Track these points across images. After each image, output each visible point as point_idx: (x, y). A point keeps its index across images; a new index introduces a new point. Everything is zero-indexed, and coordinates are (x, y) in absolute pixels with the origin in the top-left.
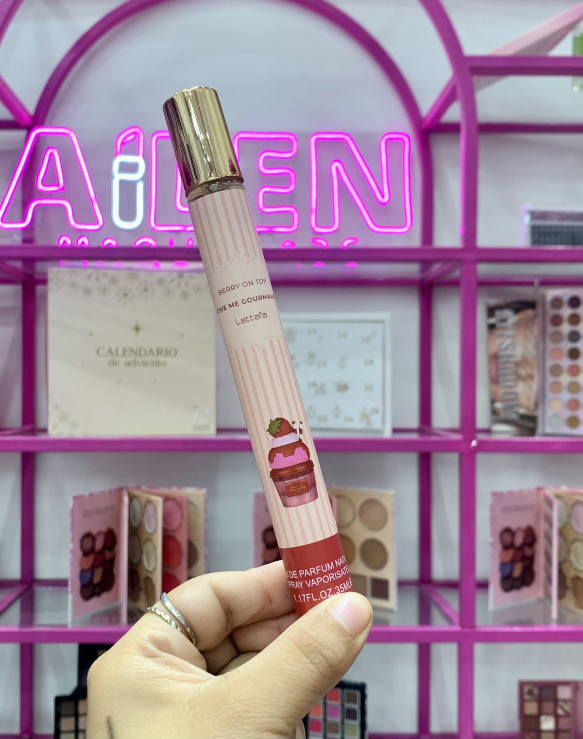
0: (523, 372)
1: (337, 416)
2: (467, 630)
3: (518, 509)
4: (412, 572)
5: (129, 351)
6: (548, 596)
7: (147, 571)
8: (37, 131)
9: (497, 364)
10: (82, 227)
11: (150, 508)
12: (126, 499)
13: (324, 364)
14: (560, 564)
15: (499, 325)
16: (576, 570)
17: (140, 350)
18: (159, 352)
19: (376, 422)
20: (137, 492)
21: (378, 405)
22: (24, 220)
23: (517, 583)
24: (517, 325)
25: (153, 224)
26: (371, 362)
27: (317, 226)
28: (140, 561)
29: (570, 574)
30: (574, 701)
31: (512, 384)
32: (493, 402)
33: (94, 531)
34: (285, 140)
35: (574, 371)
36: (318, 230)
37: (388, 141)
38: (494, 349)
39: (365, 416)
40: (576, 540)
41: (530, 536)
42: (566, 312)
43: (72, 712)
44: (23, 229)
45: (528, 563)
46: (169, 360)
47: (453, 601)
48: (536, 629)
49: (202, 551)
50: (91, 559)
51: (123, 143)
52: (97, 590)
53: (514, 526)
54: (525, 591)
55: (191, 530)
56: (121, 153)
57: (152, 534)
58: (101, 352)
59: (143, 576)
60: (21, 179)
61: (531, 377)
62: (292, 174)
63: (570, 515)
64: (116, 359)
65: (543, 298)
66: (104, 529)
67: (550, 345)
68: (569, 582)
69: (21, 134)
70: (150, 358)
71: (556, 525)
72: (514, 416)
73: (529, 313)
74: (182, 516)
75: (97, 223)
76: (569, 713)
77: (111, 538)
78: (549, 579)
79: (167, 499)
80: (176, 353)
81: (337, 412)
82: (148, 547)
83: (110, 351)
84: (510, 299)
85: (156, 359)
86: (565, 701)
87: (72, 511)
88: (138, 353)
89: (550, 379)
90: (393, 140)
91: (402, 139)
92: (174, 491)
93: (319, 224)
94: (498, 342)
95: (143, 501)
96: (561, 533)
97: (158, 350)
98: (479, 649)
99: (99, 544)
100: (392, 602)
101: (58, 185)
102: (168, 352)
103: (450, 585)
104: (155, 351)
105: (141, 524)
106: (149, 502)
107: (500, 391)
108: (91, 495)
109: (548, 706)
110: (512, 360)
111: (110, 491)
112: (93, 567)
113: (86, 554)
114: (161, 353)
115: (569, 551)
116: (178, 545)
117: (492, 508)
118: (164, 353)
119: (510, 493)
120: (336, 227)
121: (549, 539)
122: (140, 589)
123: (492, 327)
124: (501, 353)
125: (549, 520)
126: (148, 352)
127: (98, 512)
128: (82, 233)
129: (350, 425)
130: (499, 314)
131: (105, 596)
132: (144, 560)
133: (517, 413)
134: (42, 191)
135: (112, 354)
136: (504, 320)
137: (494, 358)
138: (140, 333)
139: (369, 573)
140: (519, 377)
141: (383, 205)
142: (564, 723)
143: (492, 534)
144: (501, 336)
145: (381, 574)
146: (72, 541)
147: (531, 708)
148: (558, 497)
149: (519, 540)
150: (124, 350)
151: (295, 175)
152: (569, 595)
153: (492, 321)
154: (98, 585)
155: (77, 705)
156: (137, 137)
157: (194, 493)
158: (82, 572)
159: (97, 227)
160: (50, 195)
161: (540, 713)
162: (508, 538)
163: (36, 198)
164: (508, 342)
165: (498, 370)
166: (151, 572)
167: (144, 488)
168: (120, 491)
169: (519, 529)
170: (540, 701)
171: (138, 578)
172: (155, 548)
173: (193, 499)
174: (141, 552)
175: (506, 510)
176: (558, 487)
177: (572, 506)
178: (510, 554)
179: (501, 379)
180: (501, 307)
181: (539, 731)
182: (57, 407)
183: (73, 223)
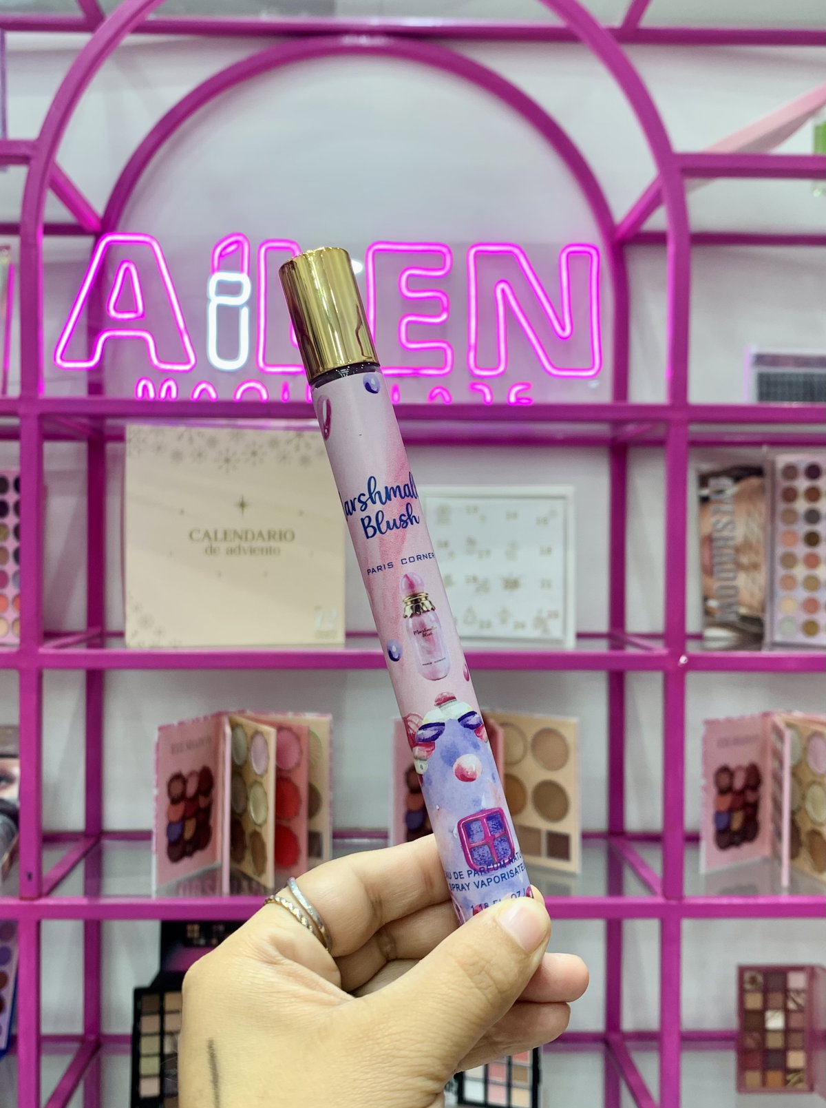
0: (744, 559)
1: (504, 621)
2: (673, 902)
3: (739, 741)
4: (600, 822)
5: (232, 536)
6: (776, 855)
7: (256, 824)
8: (109, 238)
9: (711, 549)
10: (168, 367)
11: (259, 741)
12: (228, 730)
13: (488, 553)
14: (793, 813)
15: (713, 497)
16: (813, 822)
17: (246, 533)
18: (271, 535)
19: (555, 630)
20: (240, 719)
21: (559, 607)
22: (90, 358)
23: (737, 839)
24: (738, 497)
25: (261, 364)
26: (549, 551)
27: (477, 367)
28: (245, 810)
29: (806, 827)
30: (809, 991)
31: (731, 575)
32: (705, 599)
33: (185, 772)
34: (435, 253)
35: (813, 561)
36: (478, 372)
37: (571, 254)
38: (707, 529)
39: (540, 622)
40: (814, 782)
41: (754, 776)
42: (802, 484)
43: (157, 1008)
44: (89, 370)
45: (751, 812)
46: (283, 546)
47: (653, 860)
48: (761, 901)
49: (326, 795)
50: (181, 807)
51: (221, 256)
52: (189, 848)
53: (733, 764)
54: (746, 848)
55: (312, 767)
56: (219, 269)
57: (261, 776)
58: (195, 535)
59: (249, 830)
60: (86, 304)
61: (755, 567)
62: (444, 299)
63: (805, 750)
64: (215, 545)
65: (773, 464)
66: (198, 767)
67: (781, 527)
68: (803, 837)
69: (86, 242)
70: (259, 544)
71: (788, 763)
72: (732, 618)
73: (754, 481)
74: (301, 752)
75: (188, 362)
76: (803, 1007)
77: (207, 779)
78: (778, 834)
79: (280, 728)
80: (293, 536)
81: (504, 616)
82: (255, 793)
83: (207, 534)
84: (728, 464)
85: (265, 544)
86: (798, 992)
87: (158, 745)
88: (244, 536)
89: (781, 571)
90: (576, 253)
91: (589, 253)
92: (290, 718)
93: (479, 364)
94: (713, 520)
95: (250, 732)
96: (794, 774)
97: (269, 533)
98: (688, 926)
99: (191, 789)
100: (574, 864)
101: (136, 311)
102: (282, 536)
103: (649, 838)
104: (266, 536)
105: (246, 762)
106: (257, 733)
107: (715, 585)
108: (181, 724)
109: (776, 998)
110: (731, 543)
111: (205, 718)
112: (184, 819)
113: (174, 801)
114: (274, 538)
115: (804, 797)
116: (296, 790)
117: (705, 741)
118: (277, 536)
119: (729, 721)
120: (501, 369)
121: (778, 781)
122: (244, 847)
123: (704, 500)
124: (716, 535)
125: (778, 756)
126: (256, 536)
127: (190, 745)
128: (168, 375)
129: (521, 633)
130: (713, 482)
131: (199, 856)
132: (251, 808)
133: (737, 613)
134: (115, 319)
135: (210, 538)
136: (720, 492)
137: (708, 541)
138: (247, 510)
139: (544, 825)
140: (739, 567)
141: (564, 340)
142: (796, 1021)
143: (705, 775)
144: (716, 512)
145: (559, 827)
146: (157, 786)
147: (754, 1001)
148: (789, 725)
149: (739, 783)
150: (225, 533)
151: (448, 301)
152: (804, 853)
153: (705, 492)
154: (190, 842)
155: (162, 1000)
156: (241, 247)
157: (314, 720)
158: (170, 825)
159: (187, 367)
160: (123, 325)
161: (766, 1007)
162: (725, 780)
163: (107, 329)
164: (725, 519)
165: (712, 557)
166: (260, 826)
167: (249, 713)
168: (218, 716)
169: (739, 768)
170: (766, 991)
171: (243, 833)
172: (266, 794)
173: (313, 729)
174: (247, 799)
175: (724, 743)
176: (789, 712)
177: (808, 739)
178: (727, 800)
179: (716, 569)
180: (716, 474)
181: (764, 1031)
182: (136, 608)
183: (155, 361)
